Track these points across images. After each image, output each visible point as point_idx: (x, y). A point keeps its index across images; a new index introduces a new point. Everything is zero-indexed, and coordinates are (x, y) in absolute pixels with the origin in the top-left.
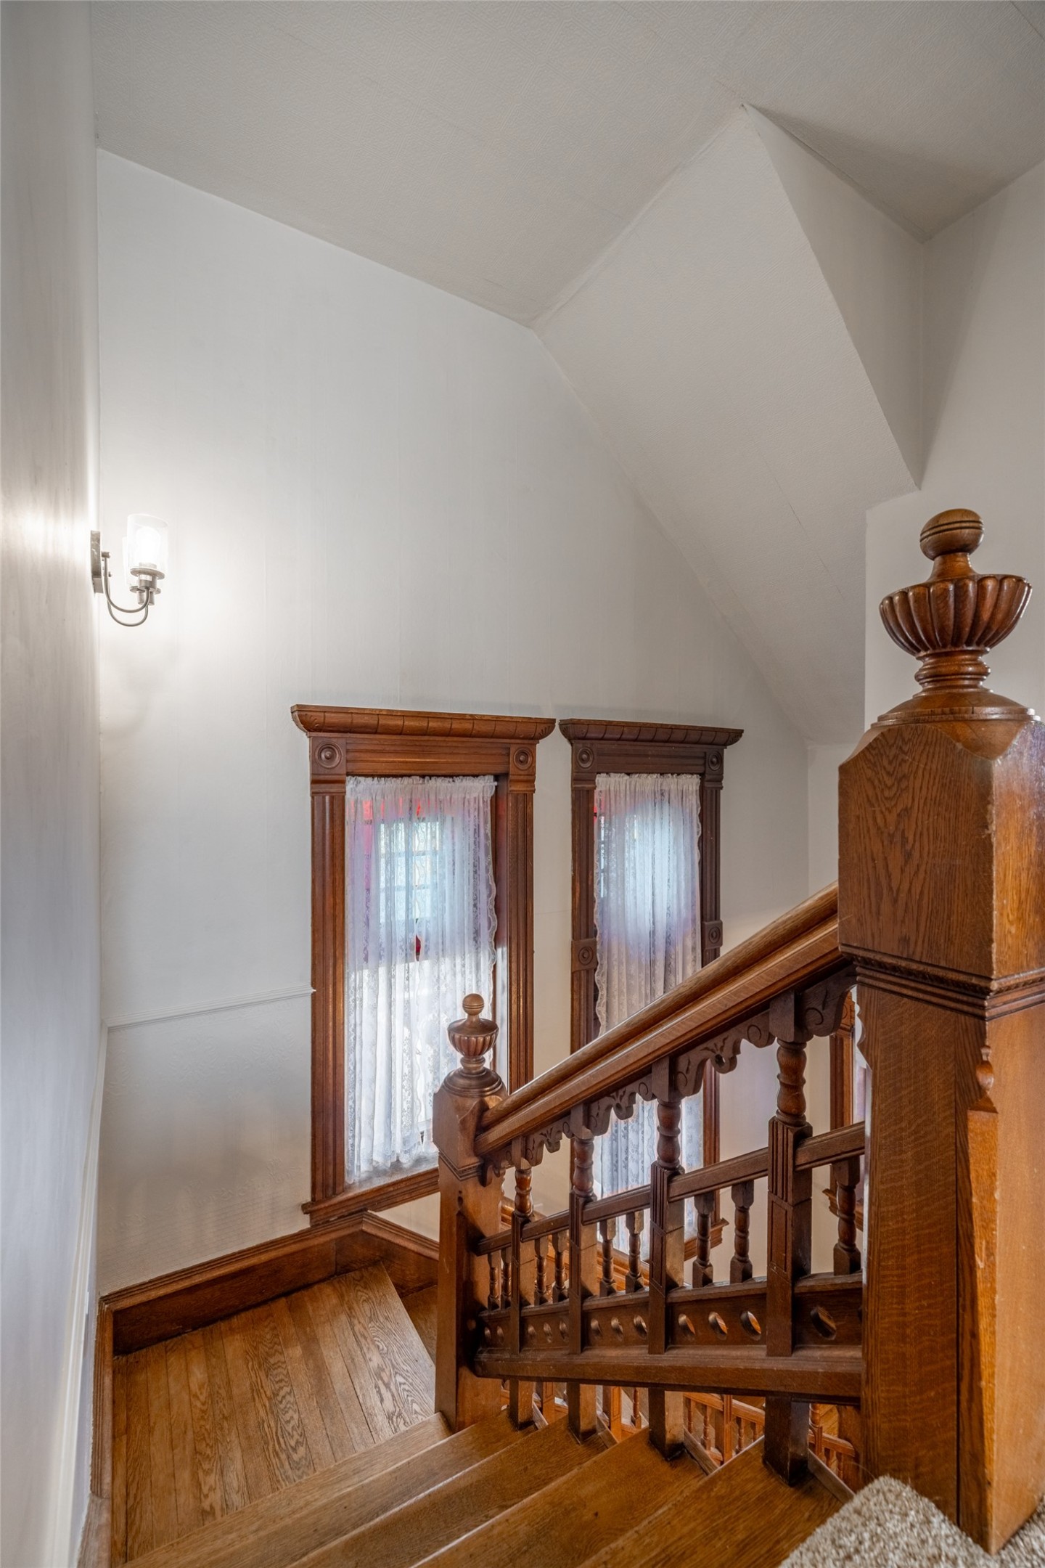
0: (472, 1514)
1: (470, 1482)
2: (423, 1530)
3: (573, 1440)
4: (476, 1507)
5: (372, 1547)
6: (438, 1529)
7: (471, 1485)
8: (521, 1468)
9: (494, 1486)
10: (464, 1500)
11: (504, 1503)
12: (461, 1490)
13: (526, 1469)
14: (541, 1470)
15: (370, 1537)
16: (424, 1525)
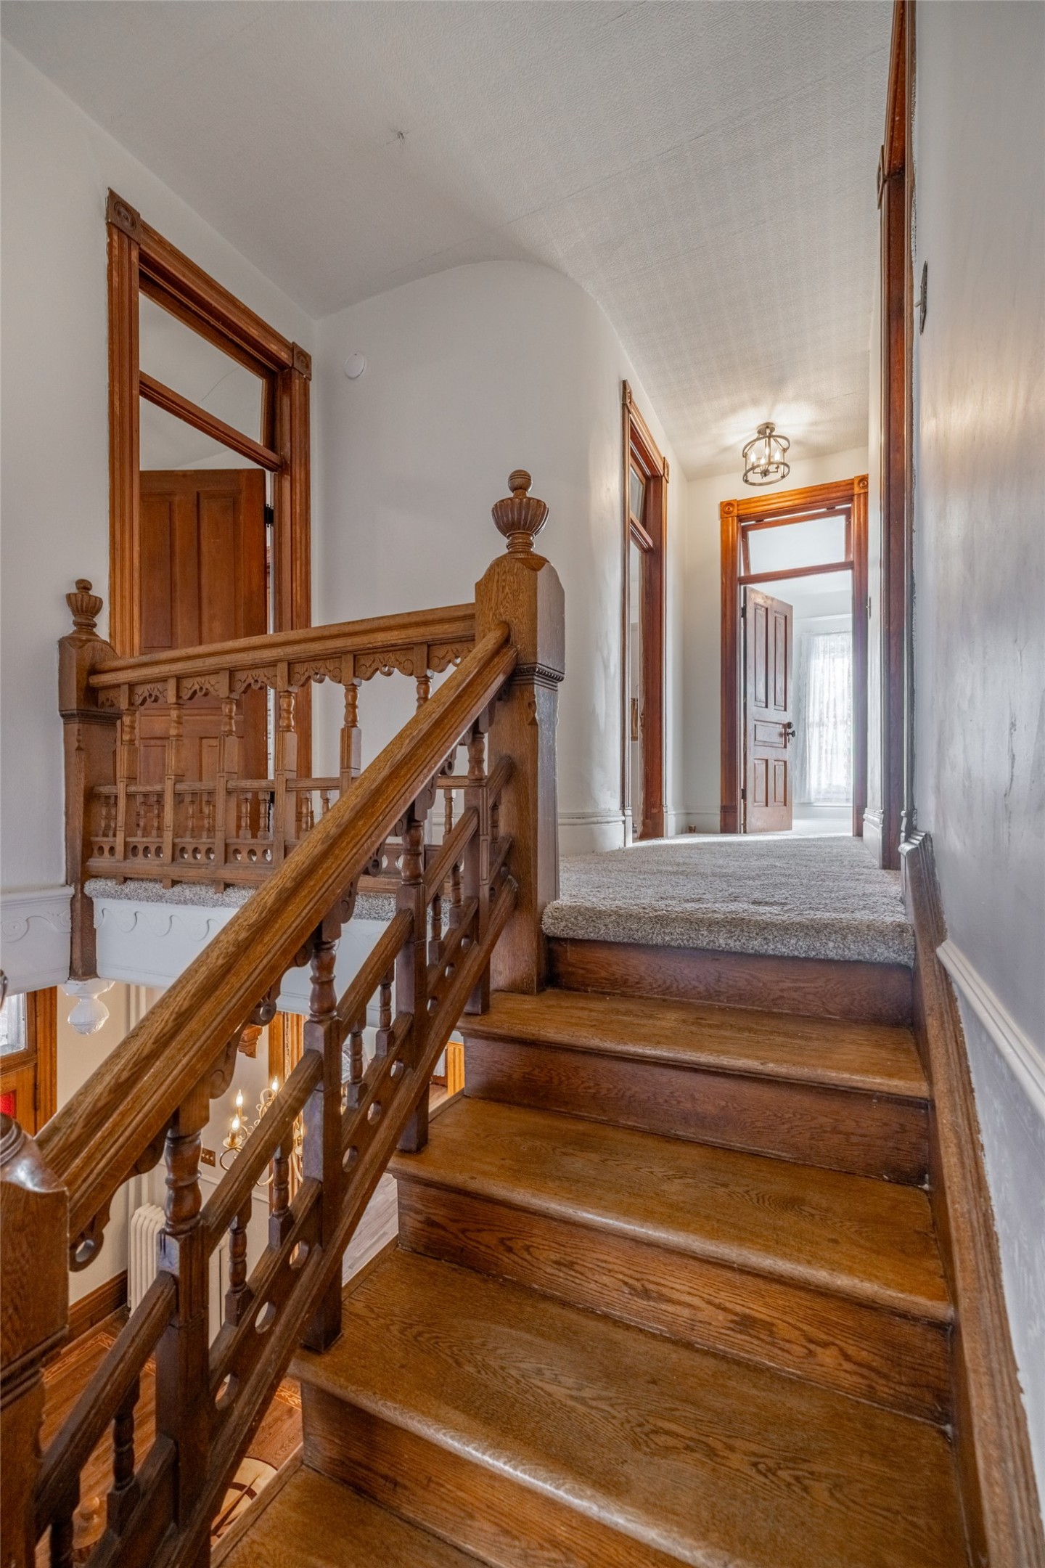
0: (486, 1387)
1: (453, 1412)
2: (537, 1423)
3: (339, 1342)
4: (476, 1387)
5: (597, 1462)
6: (525, 1407)
7: (456, 1408)
8: (404, 1371)
9: (443, 1385)
10: (478, 1404)
11: (454, 1364)
12: (469, 1415)
13: (403, 1366)
14: (395, 1352)
15: (590, 1473)
16: (533, 1425)
